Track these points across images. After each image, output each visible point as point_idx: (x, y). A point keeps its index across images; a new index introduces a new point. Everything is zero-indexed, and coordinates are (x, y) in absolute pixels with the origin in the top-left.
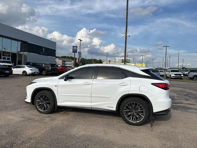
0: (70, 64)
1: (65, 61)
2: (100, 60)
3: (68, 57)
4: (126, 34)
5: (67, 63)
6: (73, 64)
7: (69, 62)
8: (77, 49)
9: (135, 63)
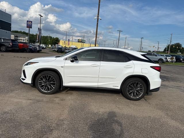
0: (23, 40)
1: (18, 37)
2: (57, 38)
3: (20, 32)
4: (98, 17)
5: (20, 38)
6: (27, 40)
7: (21, 37)
8: (32, 25)
9: (90, 44)
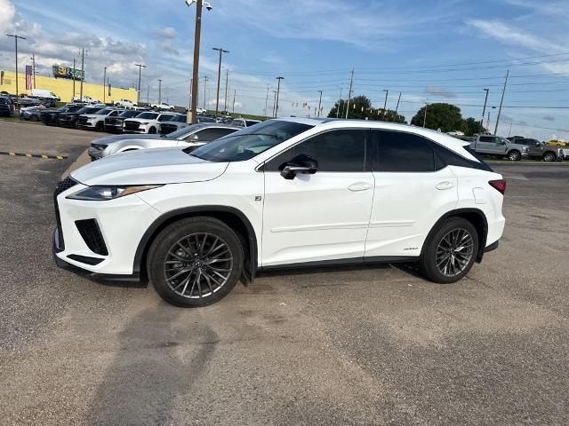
9: (110, 86)
